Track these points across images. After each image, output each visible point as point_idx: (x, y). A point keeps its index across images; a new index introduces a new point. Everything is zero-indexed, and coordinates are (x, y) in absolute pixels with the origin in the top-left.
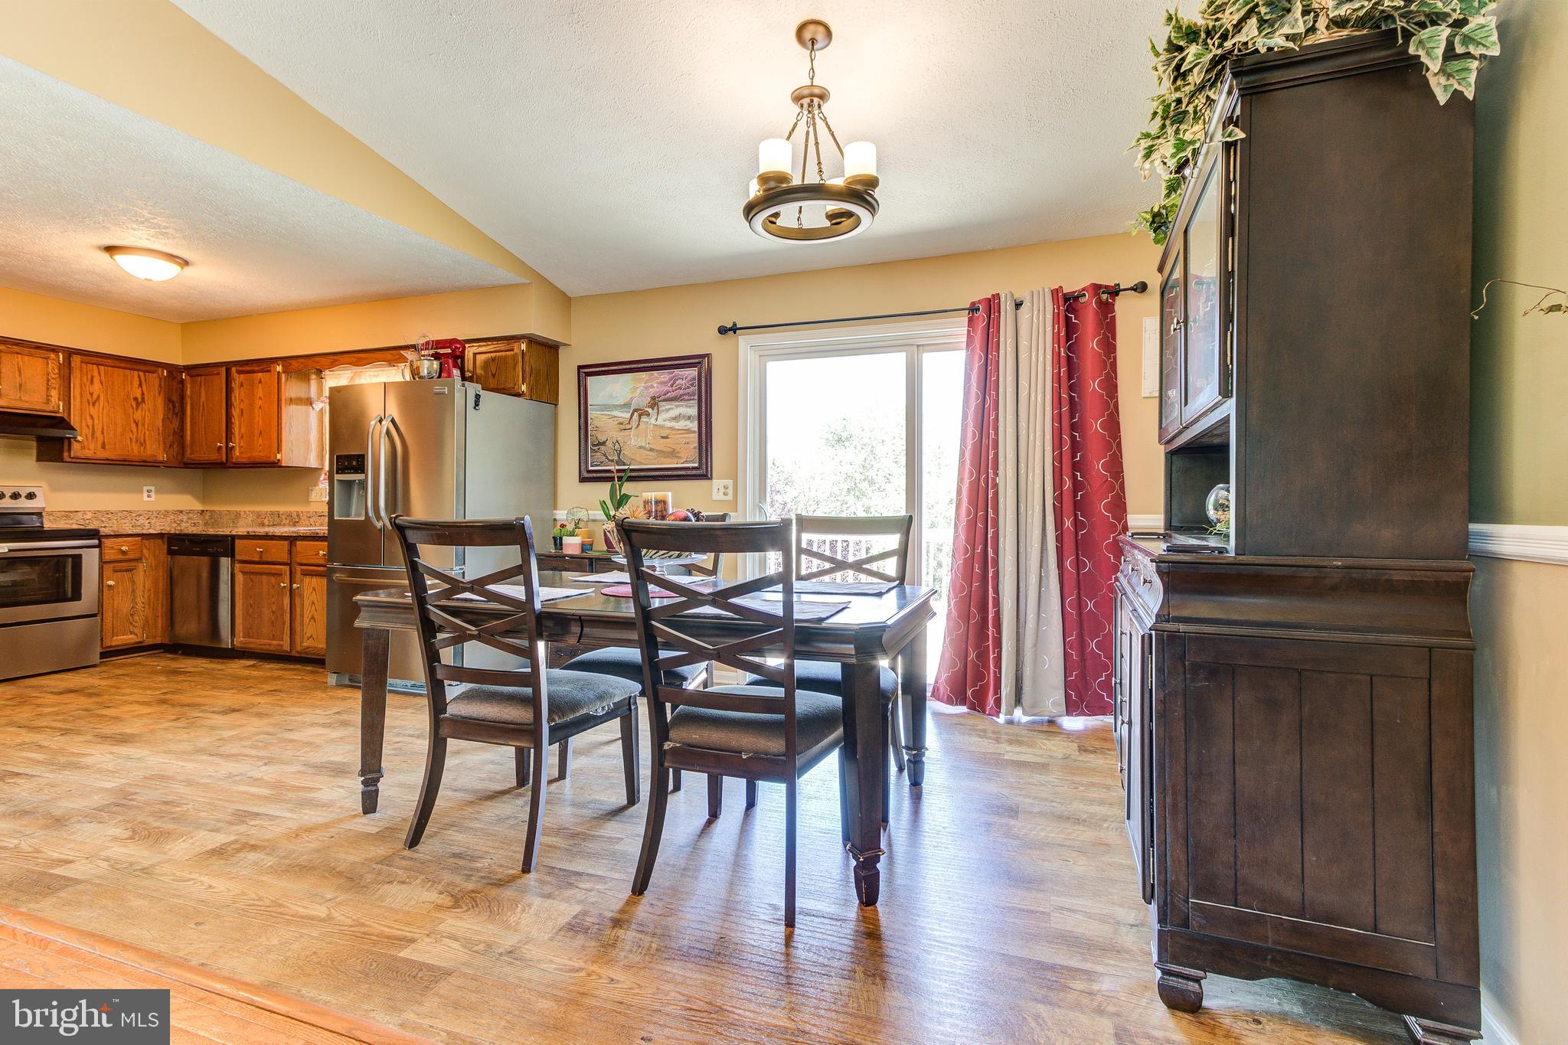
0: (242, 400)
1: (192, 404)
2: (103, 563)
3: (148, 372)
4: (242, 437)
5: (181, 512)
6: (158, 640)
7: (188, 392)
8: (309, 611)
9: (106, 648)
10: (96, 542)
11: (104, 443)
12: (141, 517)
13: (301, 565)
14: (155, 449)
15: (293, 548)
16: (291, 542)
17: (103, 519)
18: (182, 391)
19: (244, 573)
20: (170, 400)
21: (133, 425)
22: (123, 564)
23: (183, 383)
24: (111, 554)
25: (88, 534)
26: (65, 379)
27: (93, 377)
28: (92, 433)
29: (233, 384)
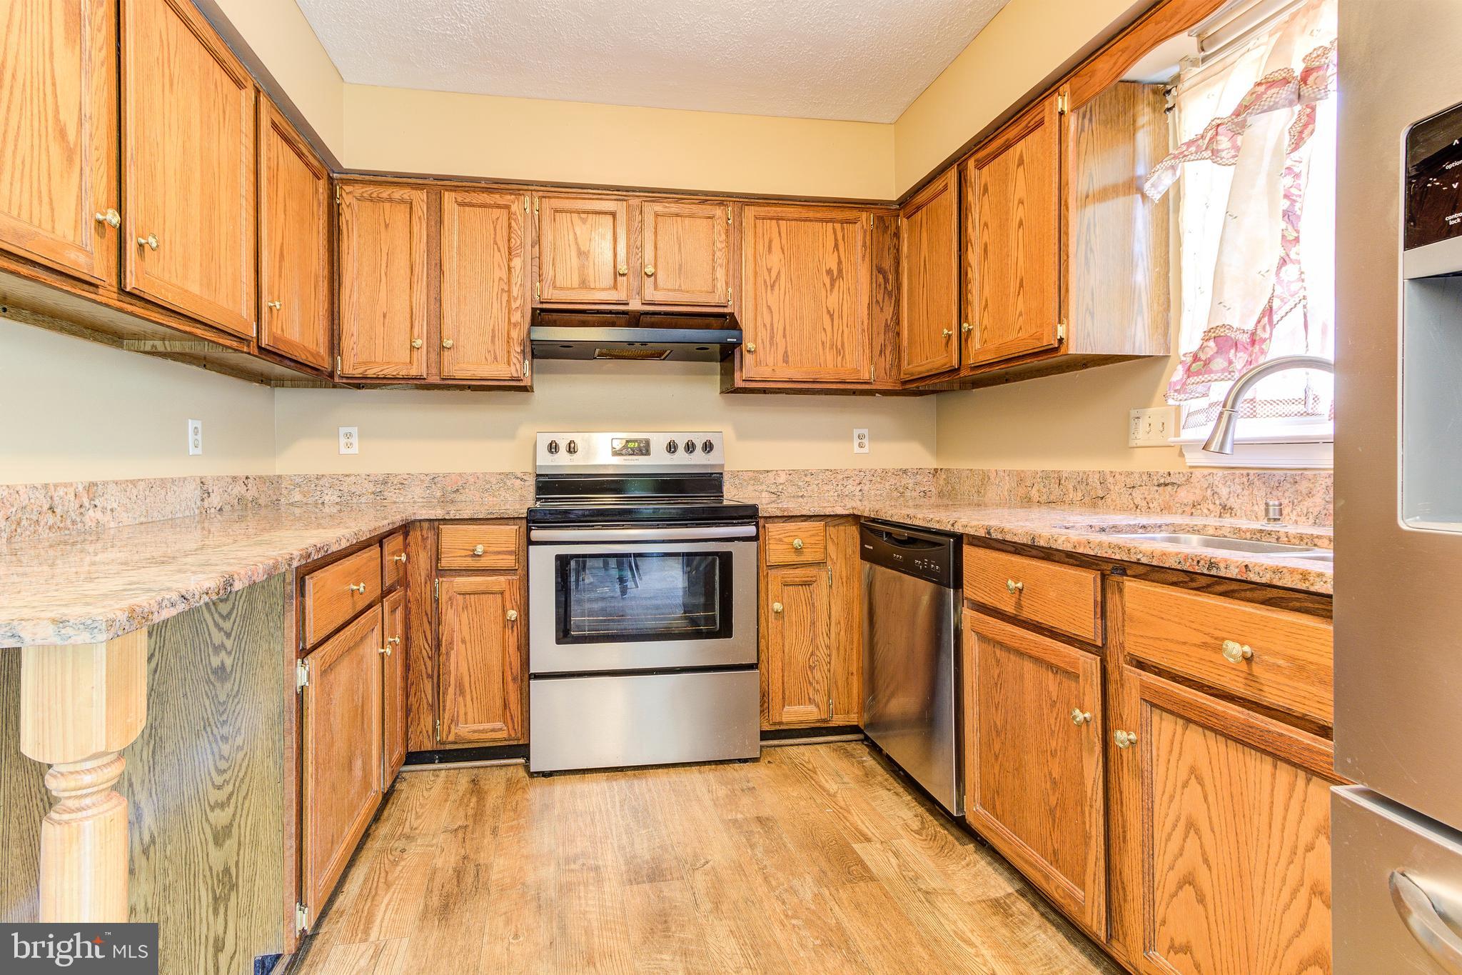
0: (986, 225)
1: (910, 270)
2: (762, 569)
3: (849, 222)
4: (986, 305)
5: (905, 472)
6: (854, 719)
7: (905, 249)
9: (775, 724)
10: (750, 530)
11: (786, 352)
12: (850, 481)
13: (1141, 665)
15: (1113, 600)
16: (1104, 577)
17: (801, 484)
18: (898, 250)
19: (982, 638)
20: (881, 271)
21: (826, 318)
22: (797, 571)
23: (897, 235)
24: (777, 552)
25: (748, 514)
26: (735, 249)
27: (770, 241)
28: (772, 338)
29: (970, 197)
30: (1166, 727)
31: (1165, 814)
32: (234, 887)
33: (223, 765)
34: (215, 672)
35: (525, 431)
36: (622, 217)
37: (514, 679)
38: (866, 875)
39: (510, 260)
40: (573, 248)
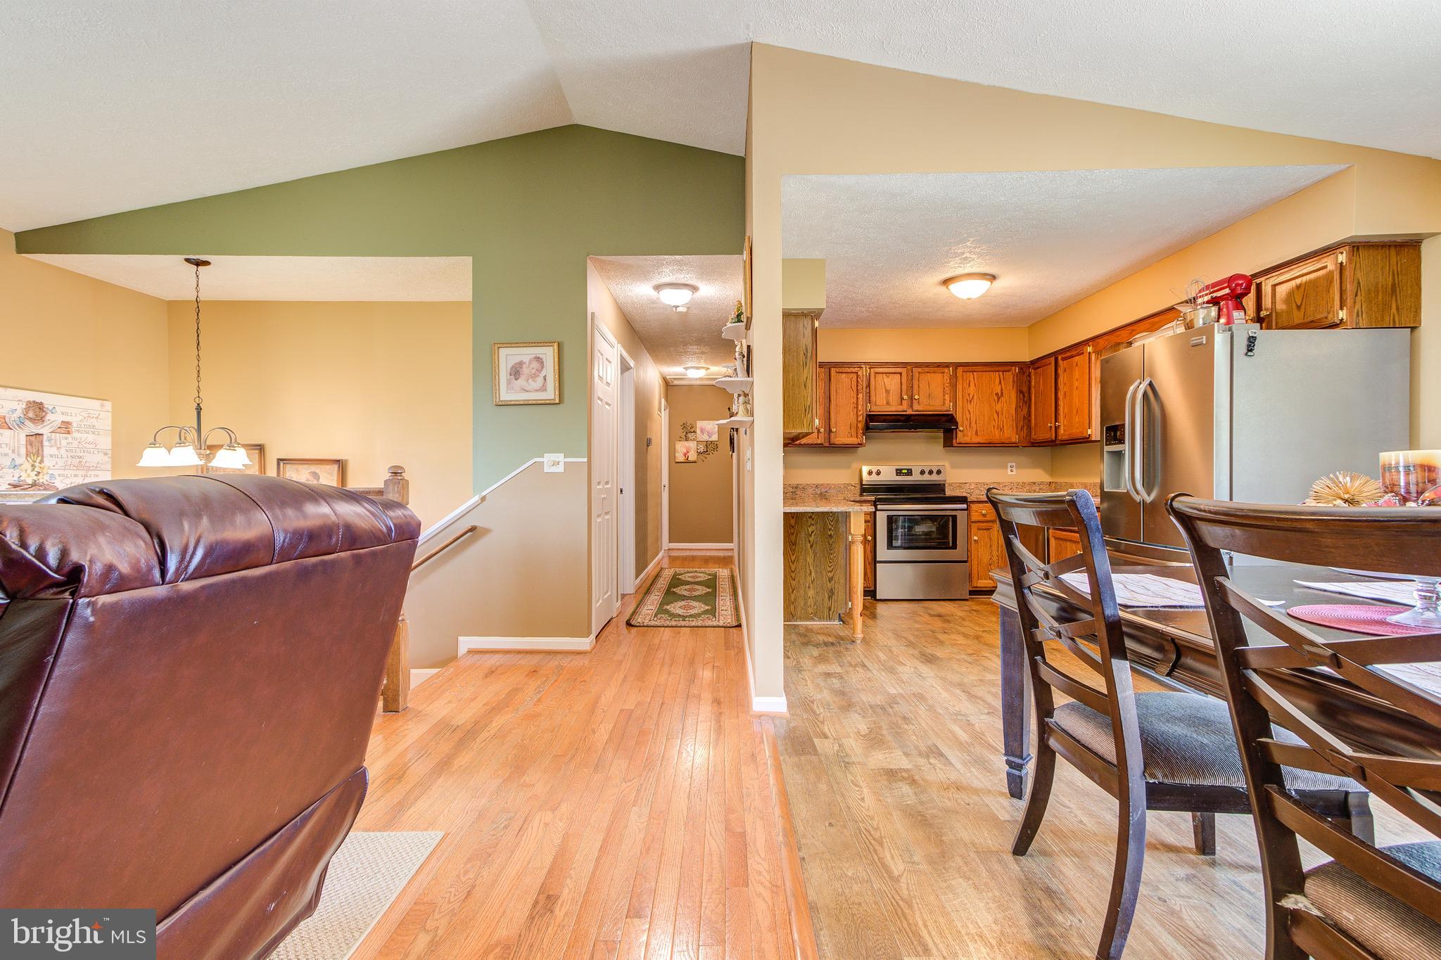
0: (1066, 384)
1: (1035, 392)
2: (970, 522)
3: (1006, 371)
4: (1066, 416)
5: (1034, 483)
7: (1033, 383)
9: (974, 587)
10: (964, 506)
11: (977, 430)
12: (1006, 488)
14: (1011, 434)
17: (982, 489)
18: (1029, 383)
19: (1056, 538)
20: (1021, 392)
21: (995, 415)
22: (983, 524)
23: (1029, 375)
24: (975, 517)
25: (963, 500)
26: (954, 386)
27: (969, 382)
28: (970, 424)
29: (1059, 371)
32: (833, 594)
33: (831, 561)
34: (829, 536)
35: (855, 465)
36: (904, 374)
37: (869, 563)
39: (858, 395)
40: (884, 388)
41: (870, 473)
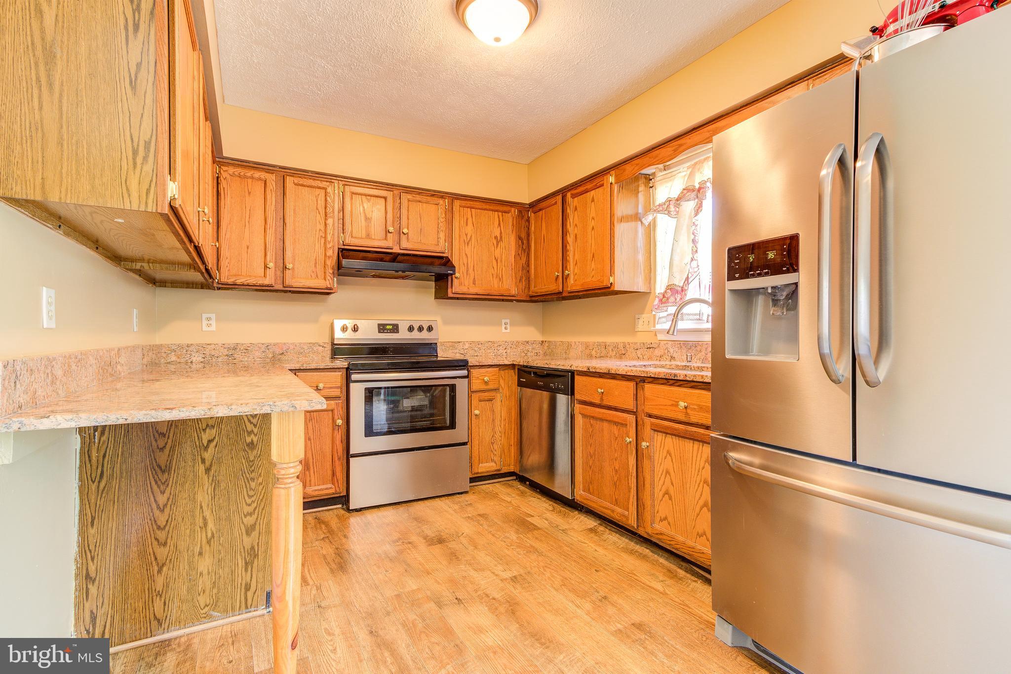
0: (576, 225)
1: (535, 239)
2: (471, 392)
3: (505, 212)
4: (576, 264)
5: (528, 342)
6: (512, 469)
7: (533, 228)
8: (661, 482)
9: (475, 473)
10: (464, 372)
11: (474, 279)
12: (501, 348)
13: (650, 416)
14: (510, 285)
15: (640, 393)
16: (637, 384)
17: (476, 349)
18: (529, 229)
19: (584, 416)
20: (520, 238)
21: (495, 263)
22: (486, 394)
23: (528, 220)
24: (476, 385)
25: (462, 364)
26: (450, 222)
27: (467, 219)
28: (467, 271)
29: (568, 211)
30: (659, 437)
31: (659, 470)
32: (256, 556)
33: (252, 493)
34: (248, 445)
35: (325, 319)
36: (390, 200)
37: (339, 459)
38: (536, 528)
39: (326, 219)
40: (362, 215)
41: (344, 329)
